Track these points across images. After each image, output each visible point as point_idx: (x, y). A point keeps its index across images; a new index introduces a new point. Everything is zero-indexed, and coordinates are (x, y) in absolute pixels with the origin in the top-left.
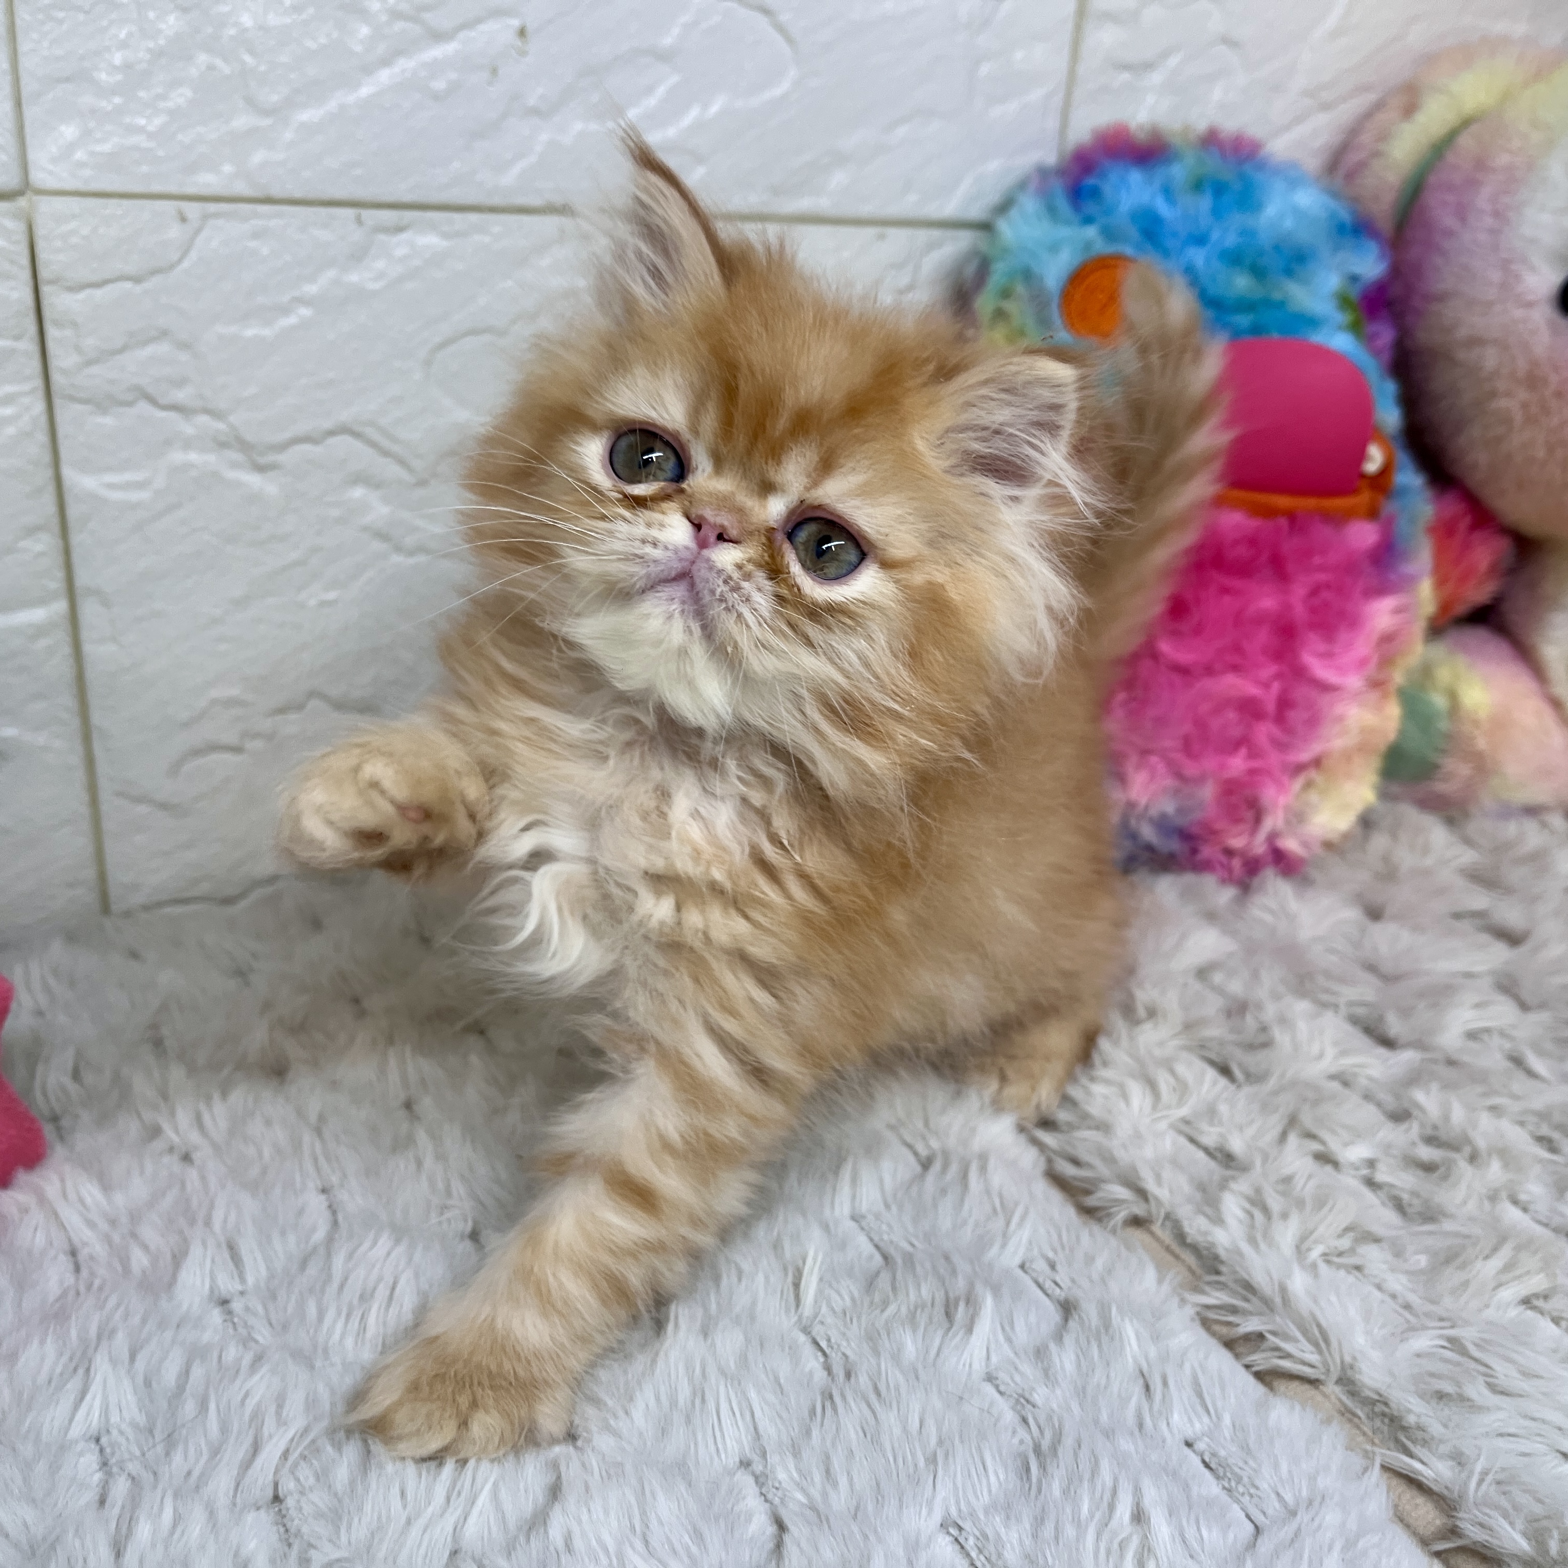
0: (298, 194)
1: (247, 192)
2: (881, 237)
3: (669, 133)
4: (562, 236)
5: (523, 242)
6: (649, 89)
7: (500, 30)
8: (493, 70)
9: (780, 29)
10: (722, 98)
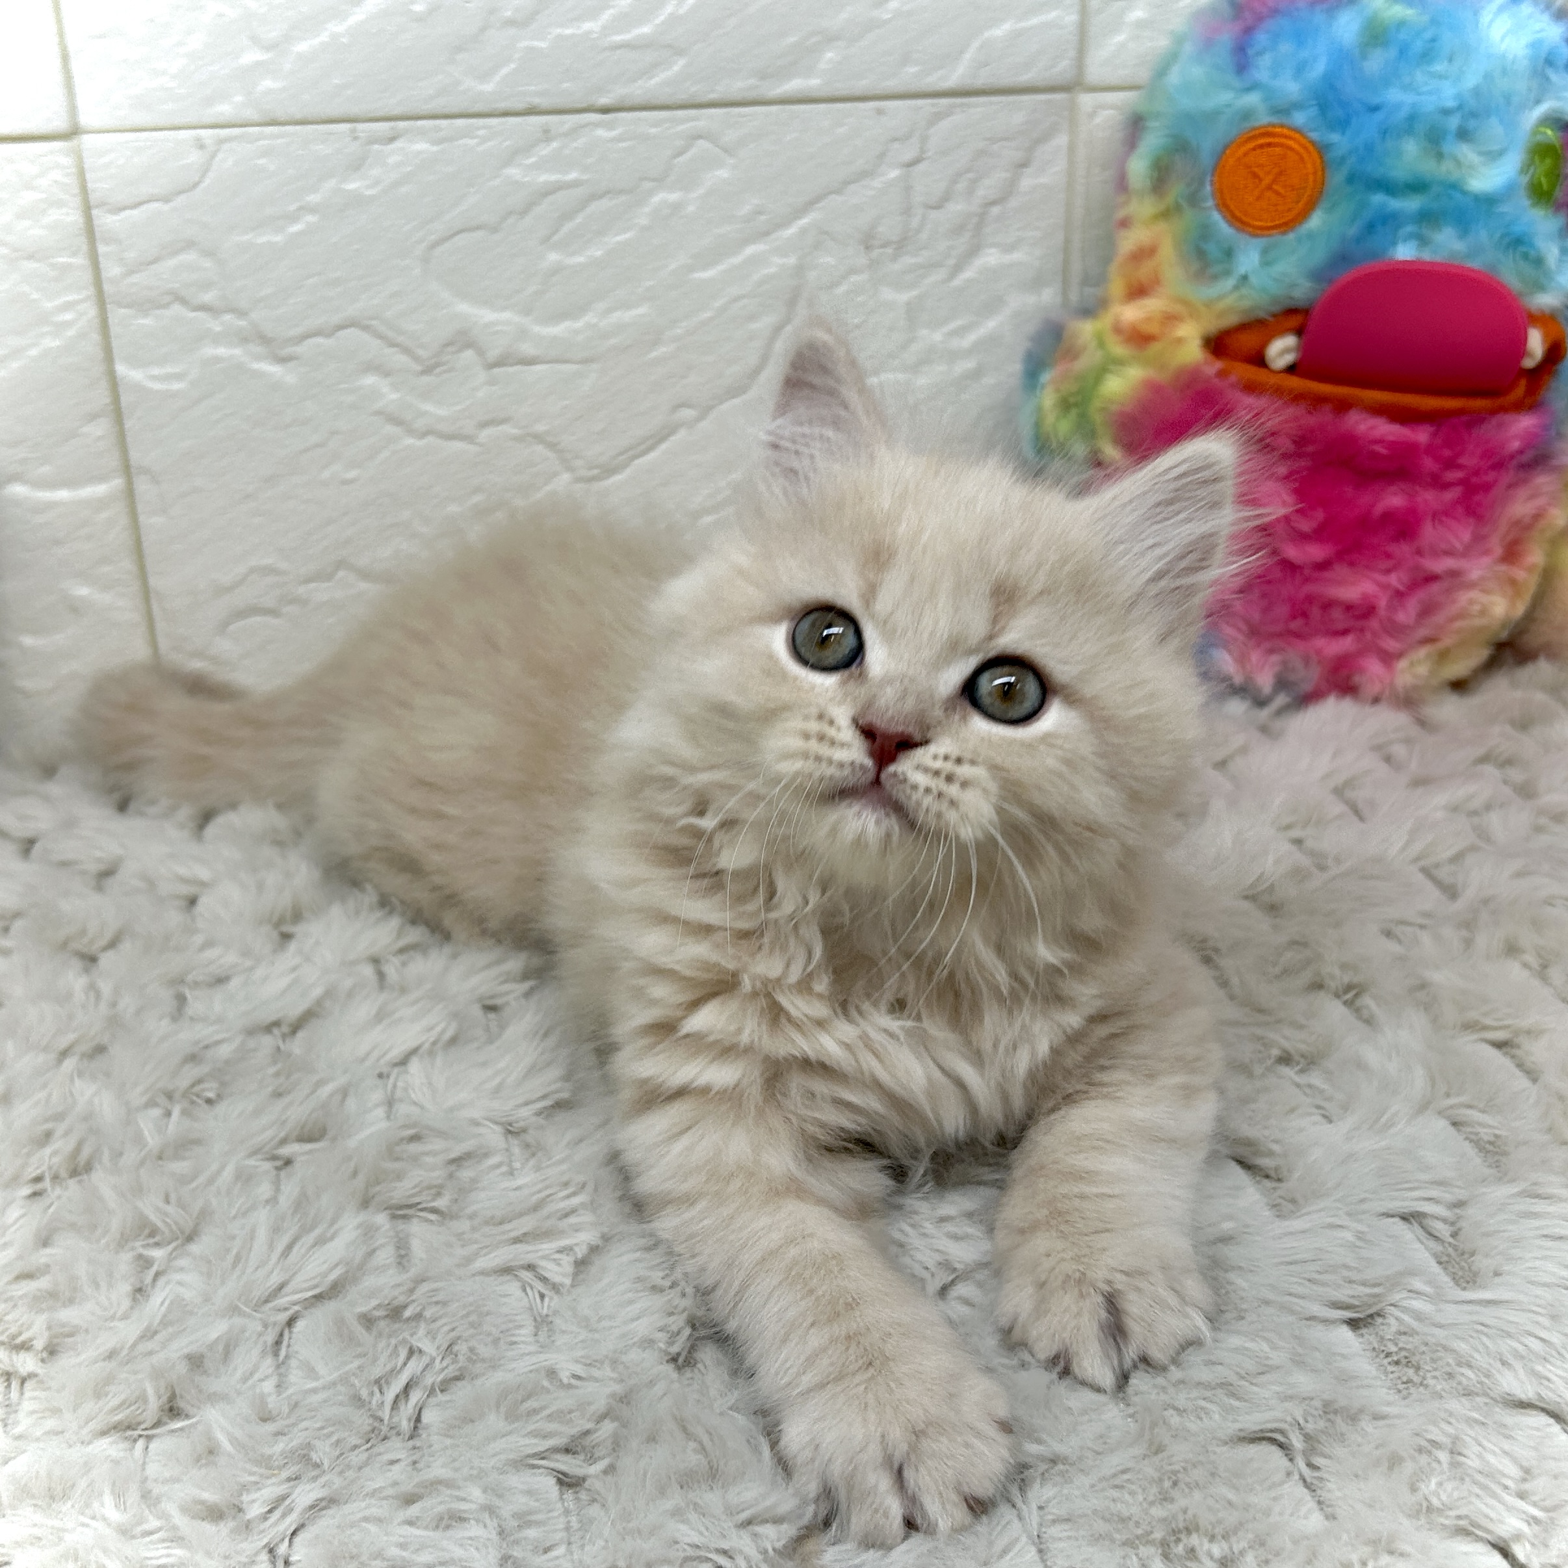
0: (299, 116)
1: (255, 116)
2: (880, 112)
3: (646, 30)
4: (547, 135)
5: (507, 143)
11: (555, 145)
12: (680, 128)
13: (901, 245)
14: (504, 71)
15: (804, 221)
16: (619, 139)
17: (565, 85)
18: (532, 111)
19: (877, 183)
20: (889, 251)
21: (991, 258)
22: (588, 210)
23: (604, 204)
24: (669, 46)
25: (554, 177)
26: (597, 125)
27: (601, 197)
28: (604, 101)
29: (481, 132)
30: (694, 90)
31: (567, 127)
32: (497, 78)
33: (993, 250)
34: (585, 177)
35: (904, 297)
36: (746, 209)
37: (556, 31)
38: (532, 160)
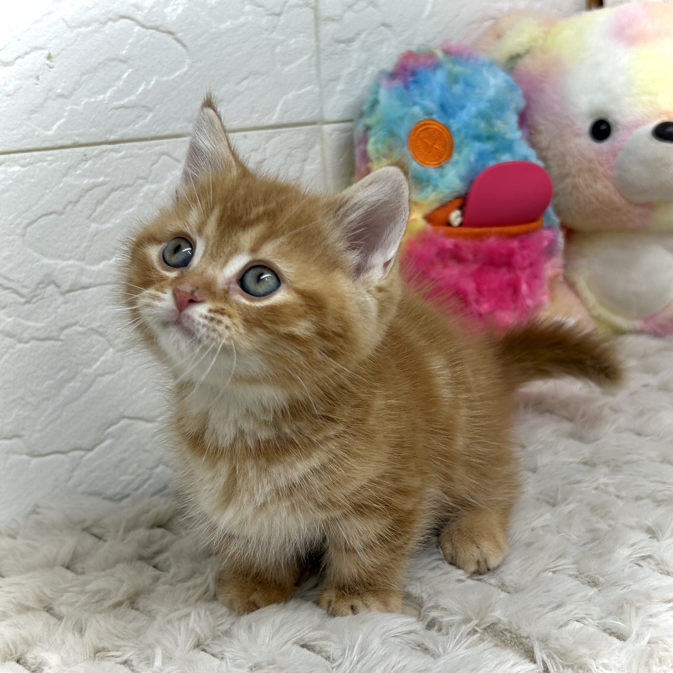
2: (245, 136)
3: (133, 98)
4: (86, 158)
5: (64, 163)
6: (119, 78)
7: (39, 58)
8: (37, 78)
9: (178, 41)
10: (155, 78)
11: (90, 162)
12: (153, 150)
14: (59, 123)
16: (123, 157)
17: (93, 129)
18: (76, 145)
22: (110, 198)
23: (119, 193)
24: (144, 107)
25: (92, 181)
26: (112, 150)
27: (117, 189)
28: (112, 137)
29: (49, 158)
31: (95, 152)
32: (55, 127)
34: (108, 179)
37: (86, 100)
38: (78, 172)
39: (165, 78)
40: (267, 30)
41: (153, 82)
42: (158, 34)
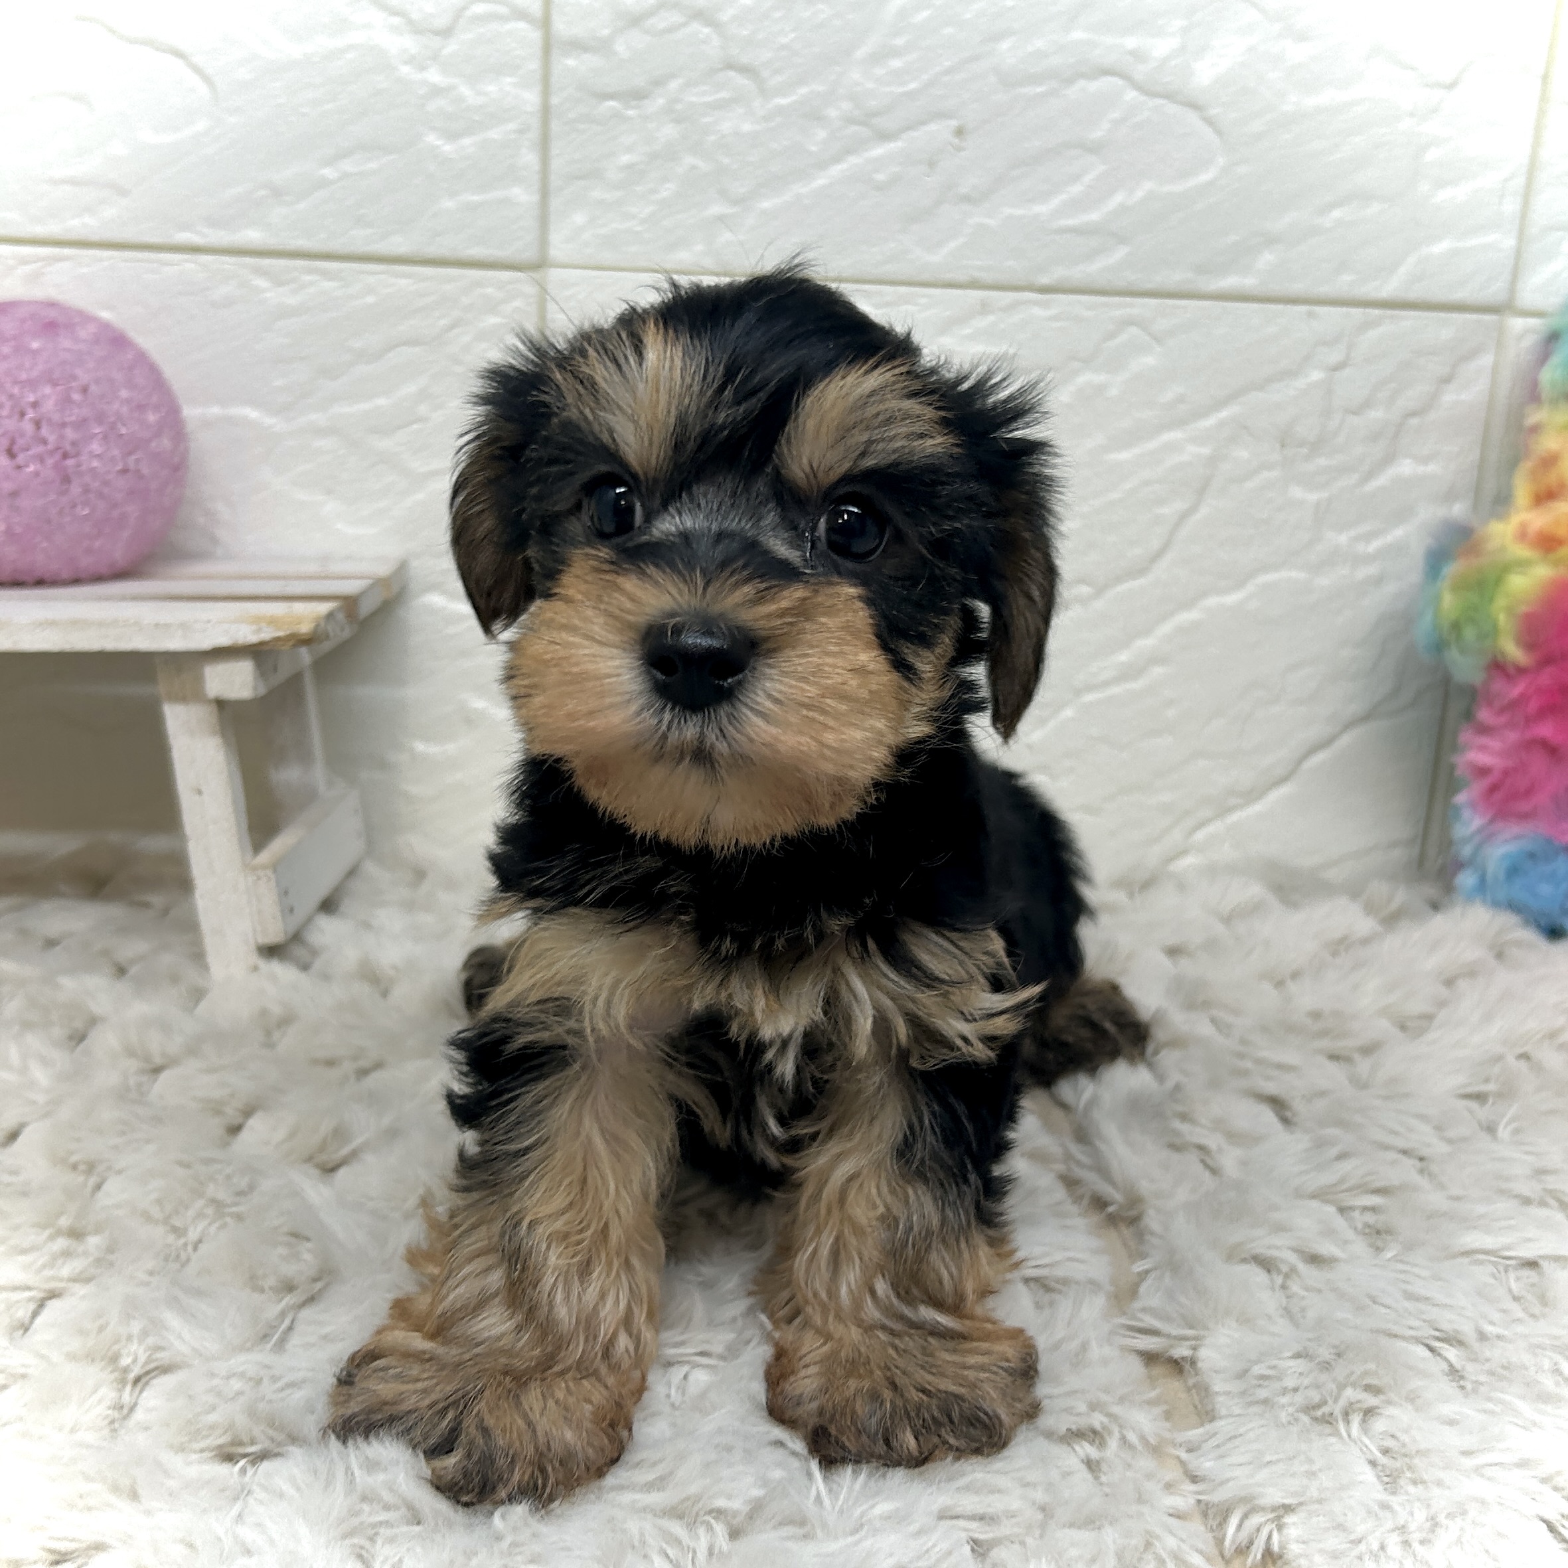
2: (1310, 315)
3: (1094, 216)
4: (985, 308)
5: (946, 312)
6: (1076, 178)
7: (940, 130)
8: (932, 164)
9: (1209, 122)
10: (1148, 185)
11: (991, 318)
12: (1116, 313)
13: (1317, 446)
14: (952, 245)
15: (1224, 414)
16: (1055, 318)
17: (1010, 263)
18: (974, 285)
19: (1300, 383)
20: (1305, 451)
21: (1406, 467)
24: (1114, 234)
26: (1036, 303)
28: (1044, 280)
29: (923, 301)
30: (1131, 277)
31: (1005, 302)
32: (944, 251)
33: (1408, 461)
35: (1313, 497)
36: (1168, 396)
37: (1008, 211)
38: (967, 331)
39: (1167, 188)
40: (1412, 115)
41: (1140, 194)
42: (1172, 108)
